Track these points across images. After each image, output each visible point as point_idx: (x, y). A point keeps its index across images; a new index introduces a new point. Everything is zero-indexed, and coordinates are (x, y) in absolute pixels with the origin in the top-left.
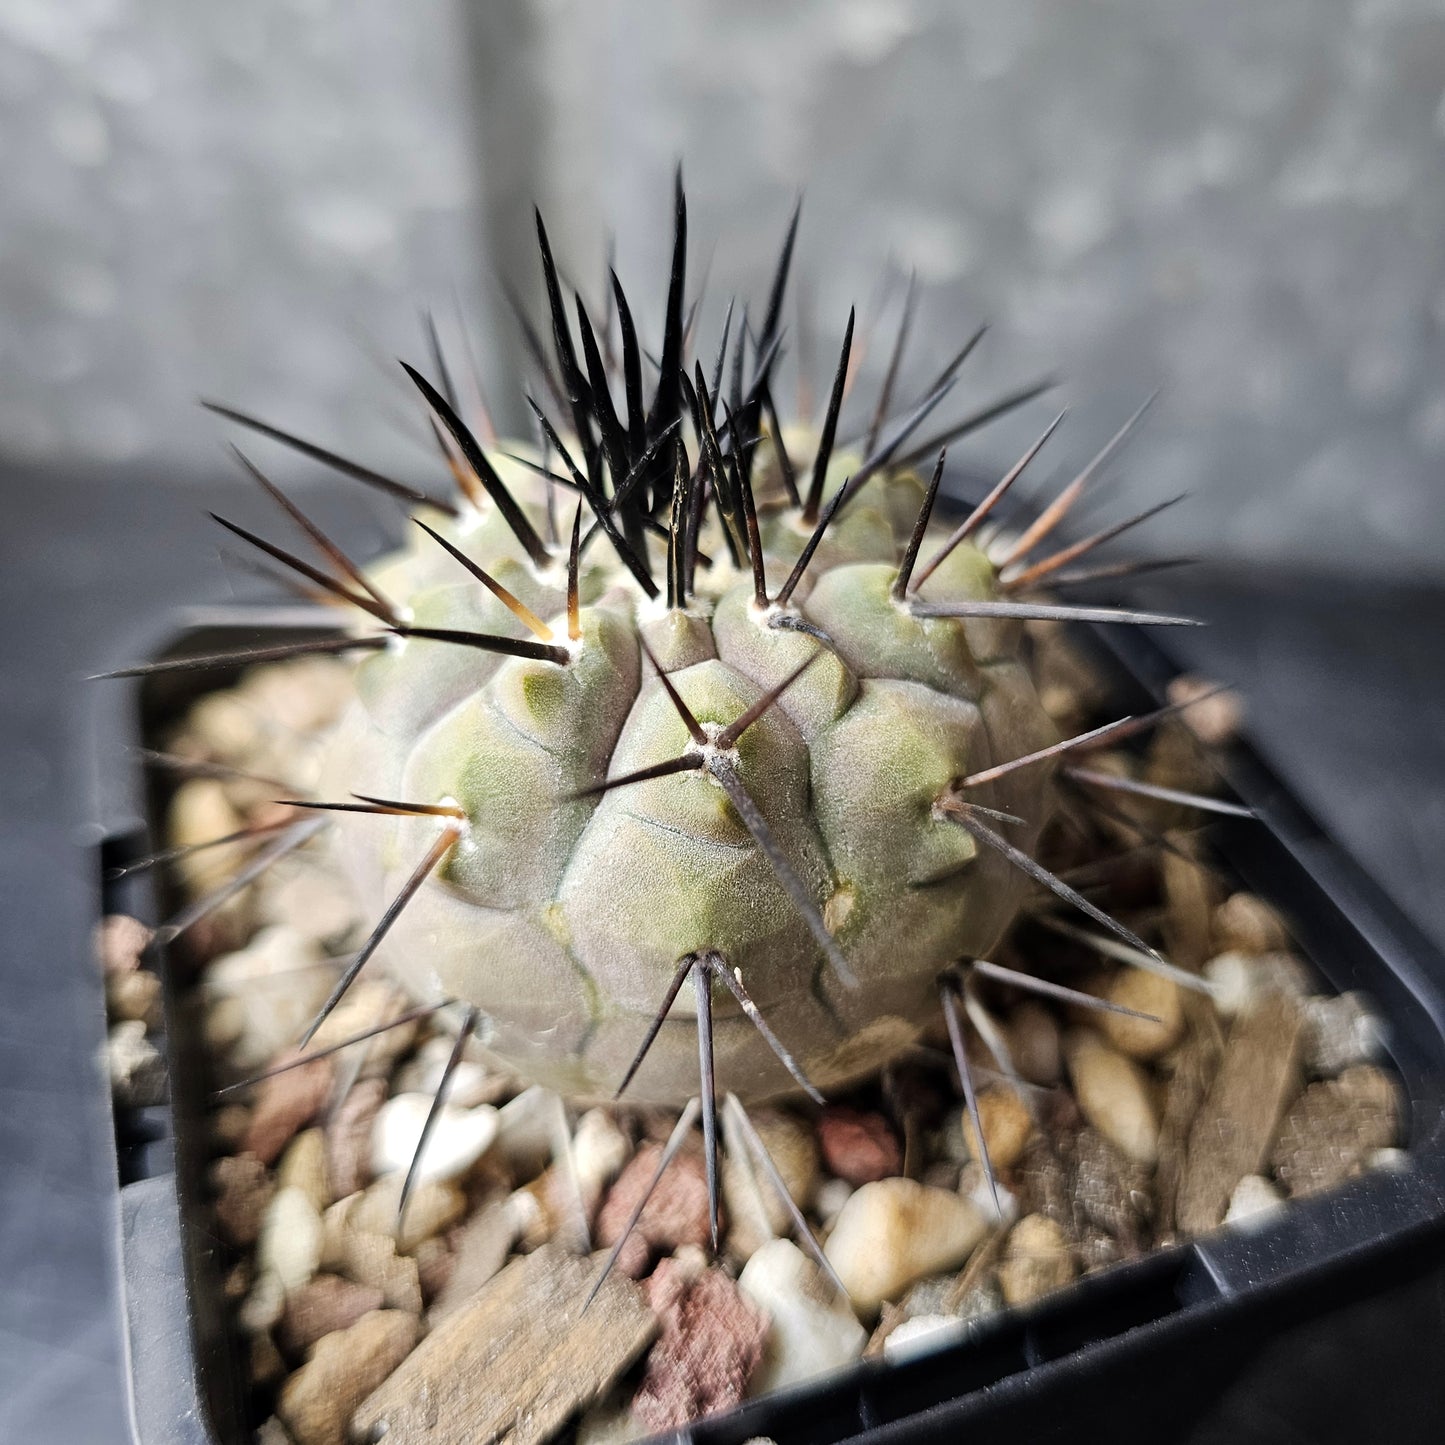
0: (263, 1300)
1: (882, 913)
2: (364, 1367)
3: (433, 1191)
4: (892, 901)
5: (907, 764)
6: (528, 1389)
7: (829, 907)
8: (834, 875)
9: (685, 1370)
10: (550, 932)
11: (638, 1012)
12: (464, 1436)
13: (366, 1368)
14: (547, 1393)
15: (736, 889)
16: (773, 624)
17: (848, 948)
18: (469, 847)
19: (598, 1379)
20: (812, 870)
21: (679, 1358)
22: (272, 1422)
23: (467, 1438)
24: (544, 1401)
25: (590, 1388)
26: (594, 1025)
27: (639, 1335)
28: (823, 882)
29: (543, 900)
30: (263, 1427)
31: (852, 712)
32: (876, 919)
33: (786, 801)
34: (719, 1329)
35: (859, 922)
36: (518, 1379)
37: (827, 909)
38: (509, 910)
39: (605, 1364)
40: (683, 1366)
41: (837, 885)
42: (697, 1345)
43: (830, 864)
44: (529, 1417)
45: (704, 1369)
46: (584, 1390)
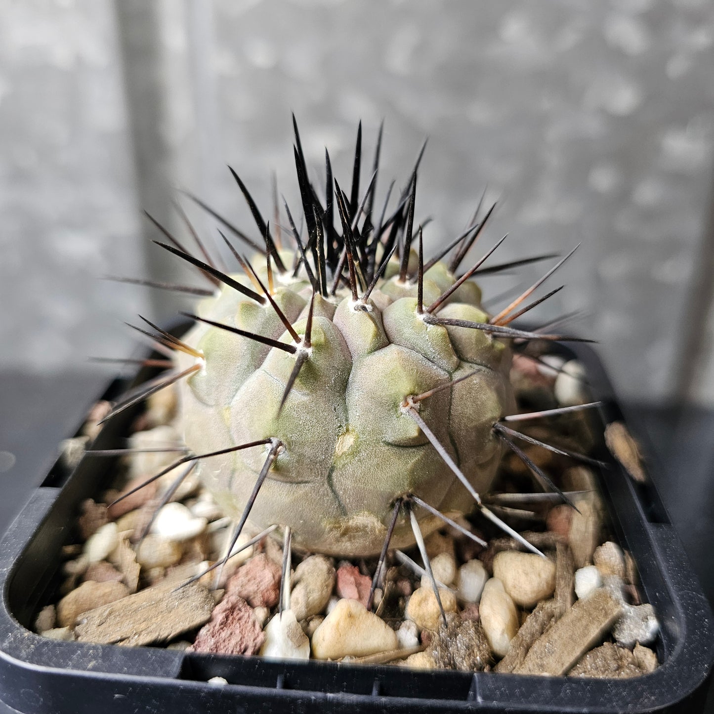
0: (78, 563)
1: (367, 452)
2: (96, 598)
3: (166, 545)
4: (373, 447)
5: (392, 379)
6: (143, 626)
7: (341, 439)
8: (347, 425)
9: (212, 643)
10: (224, 419)
11: (250, 468)
12: (107, 634)
13: (96, 599)
14: (149, 630)
15: (295, 413)
16: (356, 308)
17: (347, 464)
18: (204, 373)
19: (171, 632)
20: (336, 418)
21: (213, 637)
22: (51, 607)
23: (108, 635)
24: (146, 632)
25: (165, 635)
26: (234, 471)
27: (198, 620)
28: (340, 426)
29: (225, 404)
30: (46, 607)
31: (376, 353)
32: (363, 454)
33: (331, 382)
34: (238, 632)
35: (355, 452)
36: (142, 620)
37: (340, 440)
38: (212, 406)
39: (177, 626)
40: (213, 640)
41: (347, 430)
42: (224, 634)
43: (347, 420)
44: (136, 636)
45: (222, 647)
46: (163, 634)
